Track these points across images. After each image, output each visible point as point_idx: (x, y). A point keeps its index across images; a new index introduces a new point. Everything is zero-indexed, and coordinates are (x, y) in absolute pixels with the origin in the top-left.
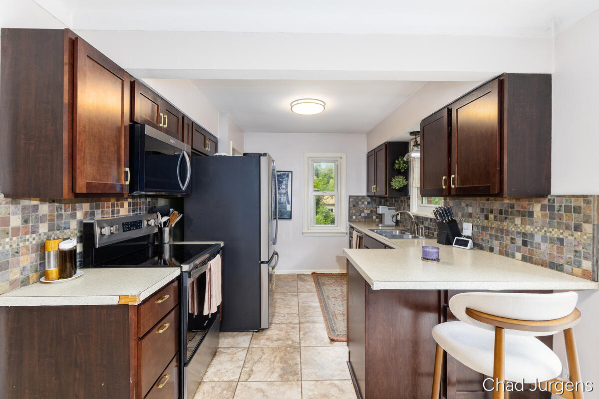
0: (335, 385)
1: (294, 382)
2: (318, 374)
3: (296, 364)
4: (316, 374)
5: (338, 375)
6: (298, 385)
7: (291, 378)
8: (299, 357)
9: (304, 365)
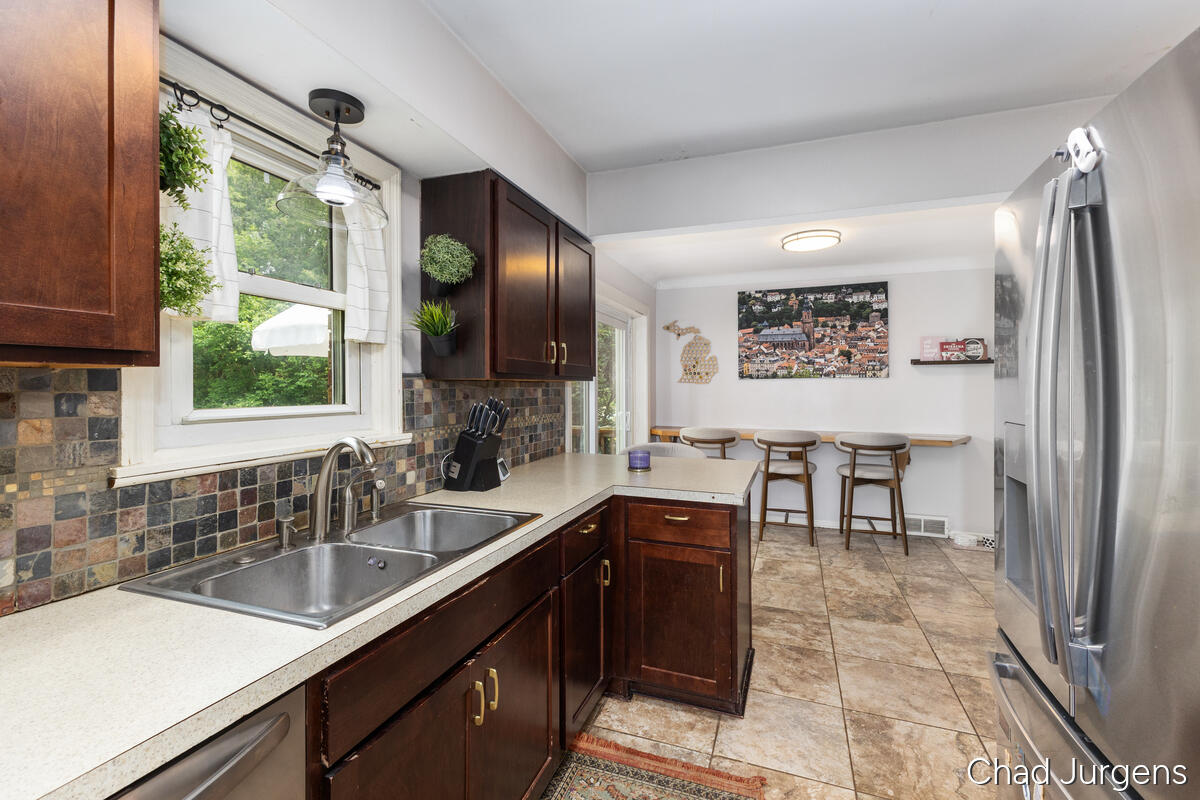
0: (781, 688)
1: (857, 708)
2: (811, 711)
3: (858, 742)
4: (814, 712)
5: (769, 701)
6: (848, 702)
7: (865, 717)
8: (856, 759)
9: (838, 735)
